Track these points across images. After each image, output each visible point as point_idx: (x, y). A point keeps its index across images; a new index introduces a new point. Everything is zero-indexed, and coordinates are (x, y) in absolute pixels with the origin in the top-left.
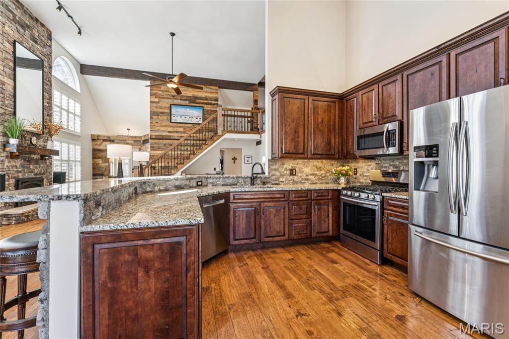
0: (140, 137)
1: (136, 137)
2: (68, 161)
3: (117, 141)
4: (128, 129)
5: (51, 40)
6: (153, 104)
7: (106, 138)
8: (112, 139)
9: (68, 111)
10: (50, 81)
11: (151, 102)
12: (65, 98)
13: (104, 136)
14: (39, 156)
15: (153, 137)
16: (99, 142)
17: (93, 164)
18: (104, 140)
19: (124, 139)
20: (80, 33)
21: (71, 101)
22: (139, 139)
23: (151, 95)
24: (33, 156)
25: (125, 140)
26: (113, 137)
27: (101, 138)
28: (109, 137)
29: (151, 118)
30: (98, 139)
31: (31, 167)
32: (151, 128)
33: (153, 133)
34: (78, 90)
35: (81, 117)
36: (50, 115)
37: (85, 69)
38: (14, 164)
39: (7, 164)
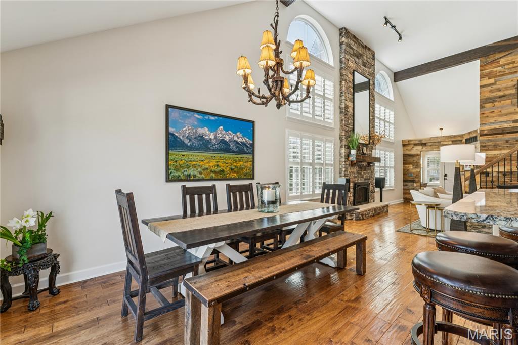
0: (462, 136)
1: (455, 136)
2: (385, 167)
3: (430, 144)
4: (441, 129)
5: (374, 60)
6: (485, 89)
7: (417, 142)
8: (424, 142)
9: (385, 121)
11: (481, 87)
12: (383, 108)
13: (415, 140)
14: (367, 164)
15: (485, 132)
16: (409, 147)
17: (404, 170)
18: (415, 145)
19: (439, 140)
20: (400, 39)
21: (387, 111)
22: (460, 138)
23: (481, 78)
24: (363, 164)
25: (440, 142)
26: (425, 140)
27: (412, 142)
28: (421, 141)
29: (482, 107)
30: (409, 144)
31: (362, 173)
32: (481, 121)
33: (486, 127)
34: (392, 98)
35: (394, 124)
36: (373, 127)
37: (398, 76)
38: (352, 170)
39: (349, 170)
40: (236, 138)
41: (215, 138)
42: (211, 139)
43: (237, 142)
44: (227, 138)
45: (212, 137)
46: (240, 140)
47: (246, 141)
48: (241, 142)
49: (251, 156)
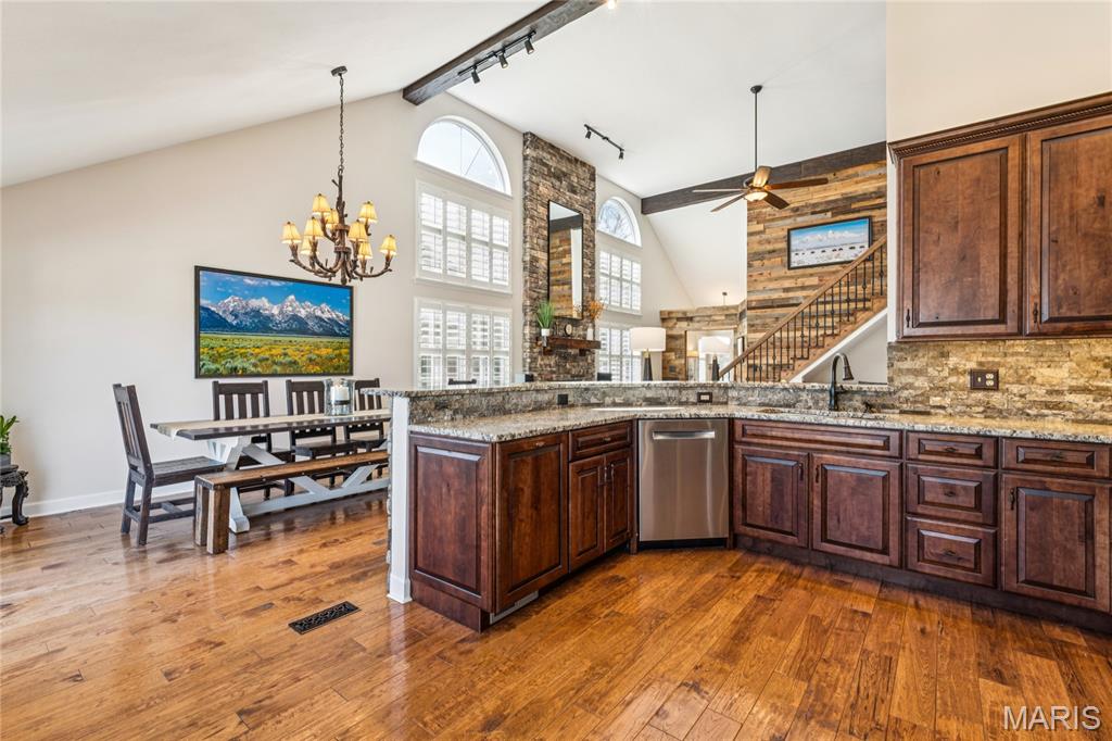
0: (736, 307)
1: (728, 308)
2: (621, 357)
3: (698, 319)
4: (725, 294)
5: (594, 180)
6: (753, 238)
7: (680, 315)
8: (689, 315)
9: (620, 280)
10: (593, 241)
11: (750, 234)
12: (616, 259)
13: (678, 312)
14: (578, 351)
15: (754, 304)
16: (671, 324)
17: (663, 361)
18: (679, 319)
19: (709, 313)
21: (625, 262)
22: (733, 311)
23: (748, 223)
24: (570, 351)
25: (710, 316)
26: (691, 312)
27: (674, 315)
28: (685, 313)
29: (750, 266)
30: (670, 318)
31: (568, 366)
32: (749, 286)
33: (754, 297)
34: (639, 243)
35: (643, 285)
36: (592, 291)
37: (648, 205)
38: (547, 362)
39: (539, 361)
40: (319, 313)
41: (281, 312)
42: (273, 315)
43: (321, 319)
44: (303, 313)
45: (275, 311)
46: (326, 316)
47: (338, 317)
48: (329, 319)
49: (347, 340)
